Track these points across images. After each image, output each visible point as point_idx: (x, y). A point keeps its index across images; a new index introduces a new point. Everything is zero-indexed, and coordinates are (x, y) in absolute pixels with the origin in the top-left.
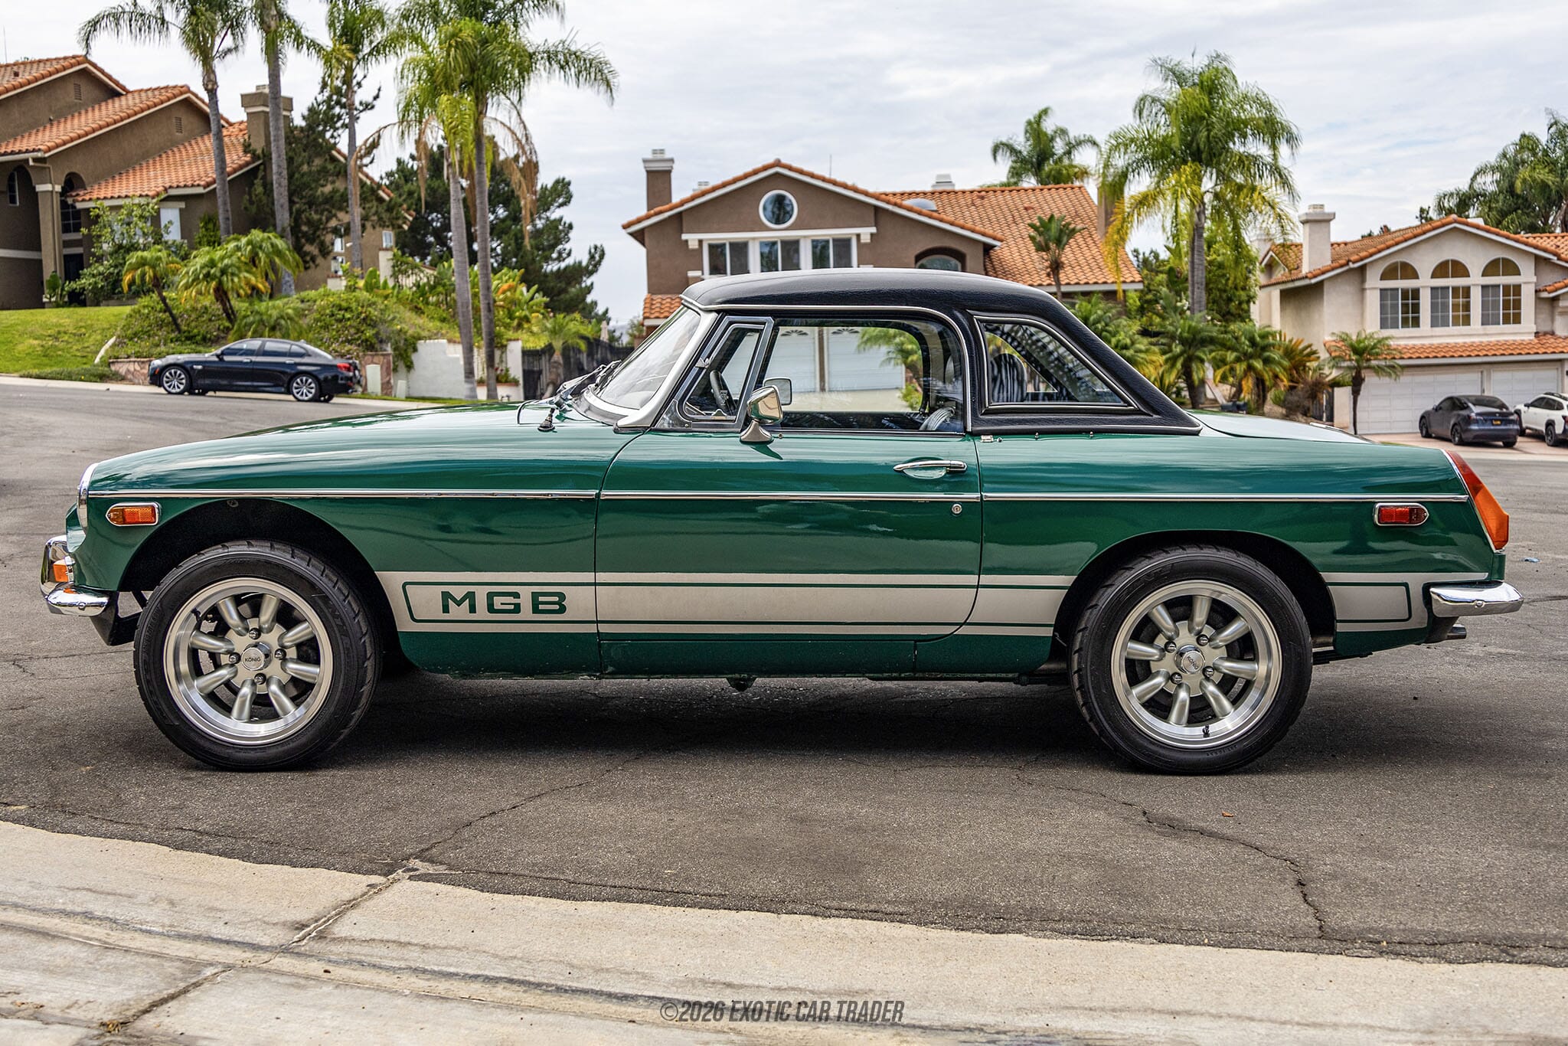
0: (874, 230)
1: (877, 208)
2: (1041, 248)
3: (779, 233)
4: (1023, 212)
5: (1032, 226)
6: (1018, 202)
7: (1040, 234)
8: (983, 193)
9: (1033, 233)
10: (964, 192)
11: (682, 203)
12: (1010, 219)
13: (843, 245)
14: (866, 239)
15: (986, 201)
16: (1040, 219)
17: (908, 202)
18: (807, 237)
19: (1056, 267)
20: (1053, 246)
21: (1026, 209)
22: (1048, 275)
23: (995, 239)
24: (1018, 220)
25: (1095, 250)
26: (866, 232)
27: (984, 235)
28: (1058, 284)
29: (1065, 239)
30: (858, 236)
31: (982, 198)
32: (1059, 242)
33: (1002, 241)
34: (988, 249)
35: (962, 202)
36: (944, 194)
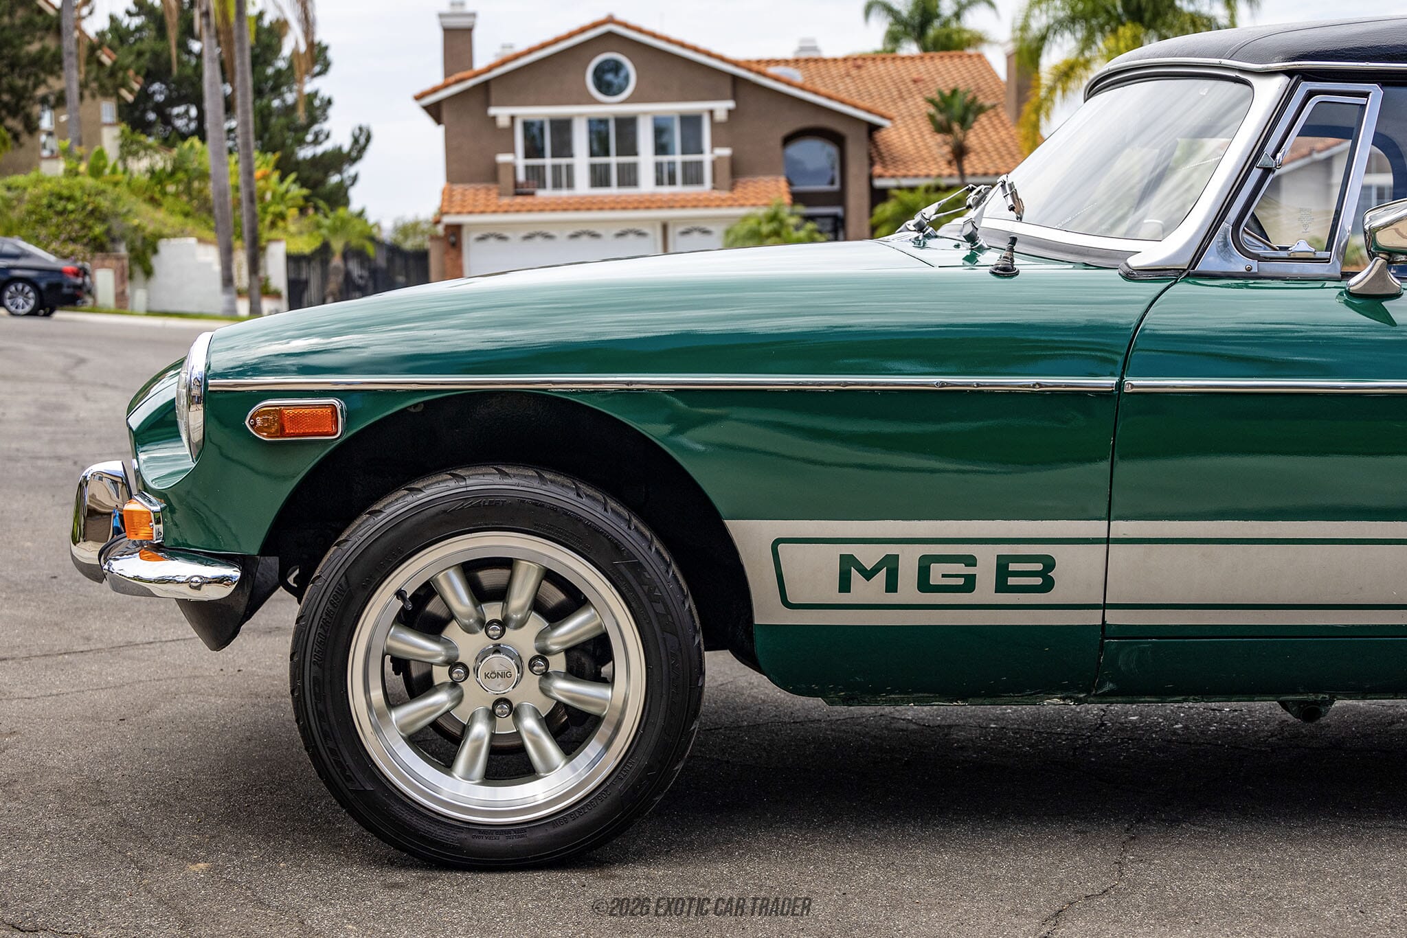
0: (731, 104)
1: (735, 79)
2: (942, 128)
3: (611, 107)
4: (912, 86)
5: (931, 101)
6: (903, 72)
7: (941, 111)
8: (860, 62)
9: (932, 110)
10: (835, 60)
11: (490, 69)
12: (895, 93)
13: (691, 123)
14: (721, 115)
15: (863, 72)
16: (941, 93)
17: (772, 70)
18: (647, 113)
19: (959, 153)
20: (956, 127)
21: (915, 81)
22: (950, 163)
23: (883, 116)
24: (905, 94)
25: (1003, 133)
26: (722, 108)
27: (869, 111)
28: (962, 174)
29: (971, 117)
30: (711, 112)
31: (859, 67)
32: (964, 123)
33: (890, 119)
34: (873, 128)
35: (834, 72)
36: (808, 61)
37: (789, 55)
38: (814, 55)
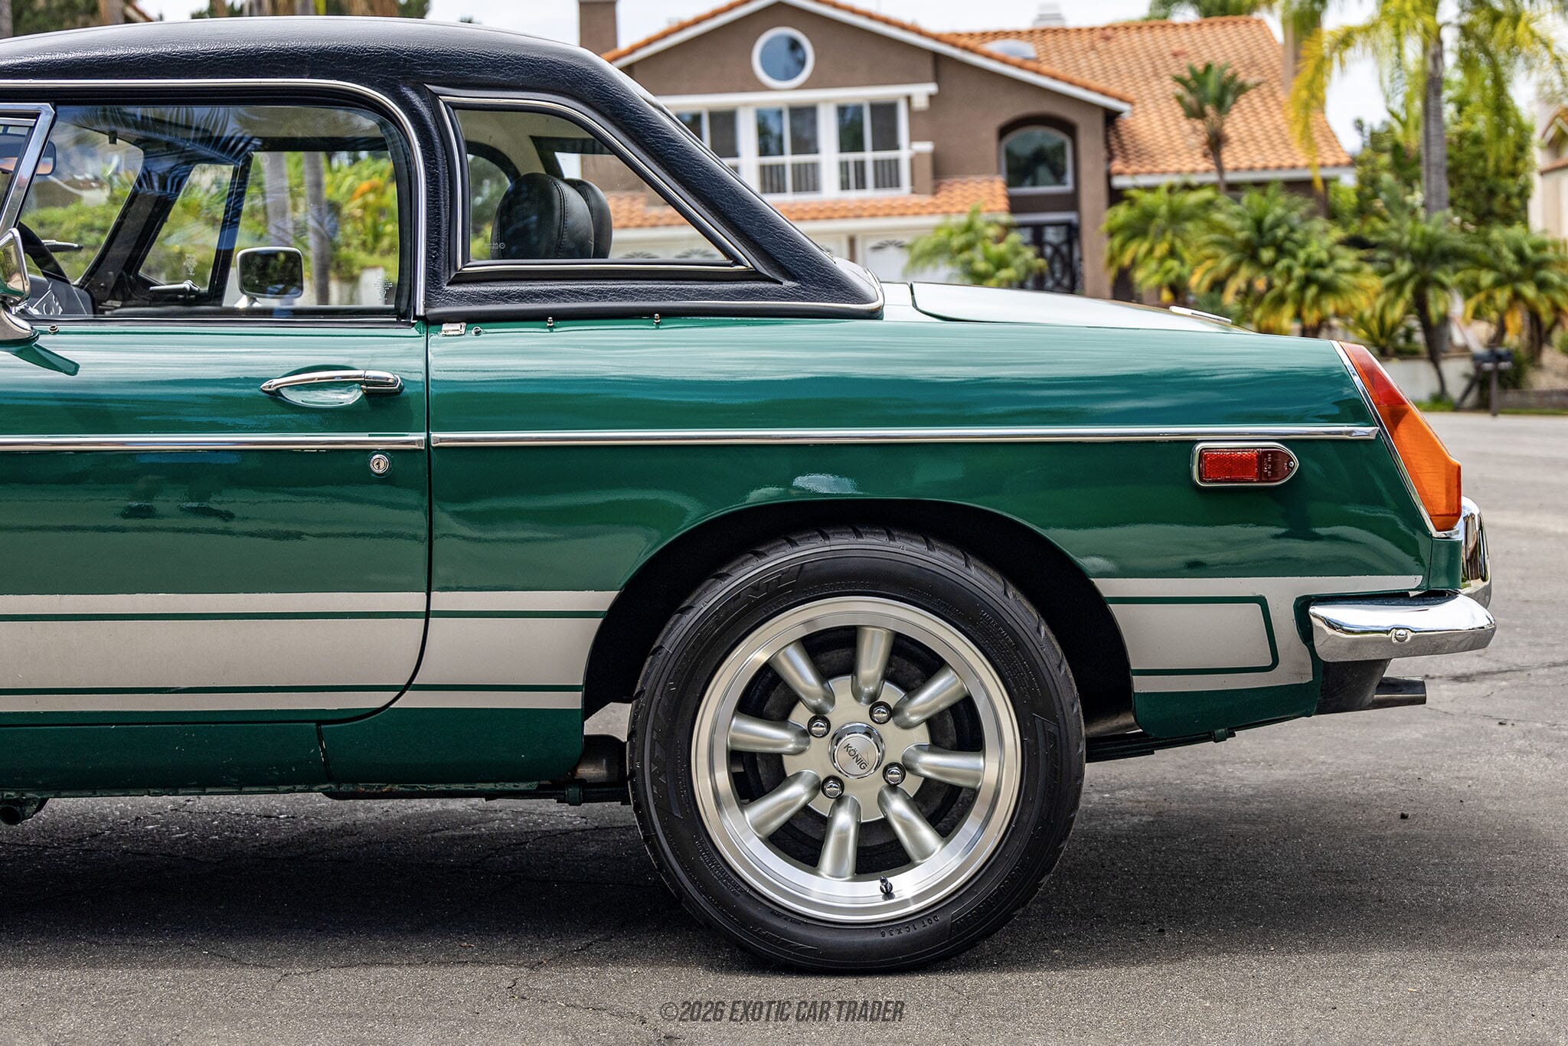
0: (932, 88)
1: (937, 56)
2: (1195, 113)
3: (784, 94)
4: (1170, 60)
5: (1179, 80)
6: (1163, 44)
7: (1191, 91)
8: (1109, 32)
9: (1180, 90)
10: (1079, 30)
11: (632, 50)
12: (1149, 70)
13: (885, 112)
14: (921, 102)
15: (1113, 45)
16: (1192, 70)
17: (994, 47)
18: (828, 100)
19: (1216, 143)
20: (1209, 109)
21: (1175, 55)
22: (1205, 155)
23: (1121, 99)
24: (1162, 71)
25: (1279, 117)
26: (921, 92)
27: (1104, 93)
28: (1221, 170)
29: (1229, 99)
30: (909, 99)
31: (1107, 39)
32: (1221, 105)
33: (1131, 103)
34: (1111, 117)
35: (1076, 45)
36: (1049, 33)
37: (1025, 25)
38: (1055, 24)
